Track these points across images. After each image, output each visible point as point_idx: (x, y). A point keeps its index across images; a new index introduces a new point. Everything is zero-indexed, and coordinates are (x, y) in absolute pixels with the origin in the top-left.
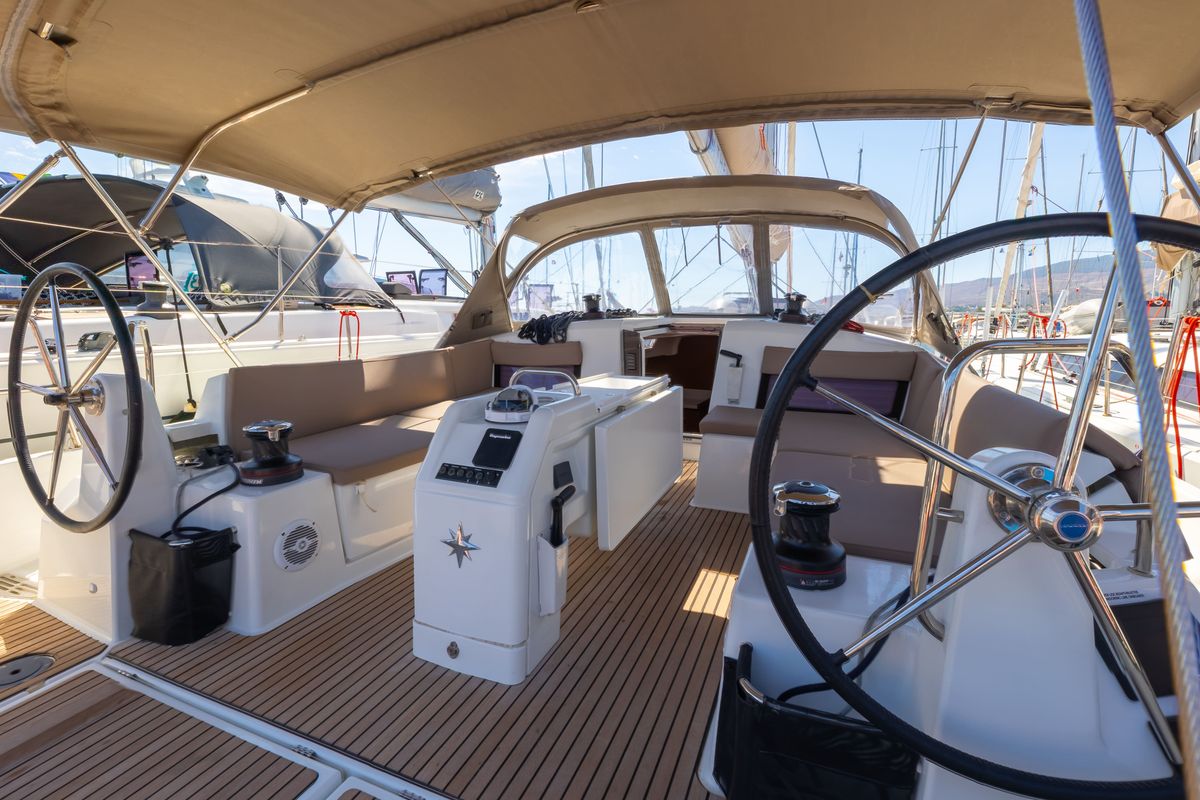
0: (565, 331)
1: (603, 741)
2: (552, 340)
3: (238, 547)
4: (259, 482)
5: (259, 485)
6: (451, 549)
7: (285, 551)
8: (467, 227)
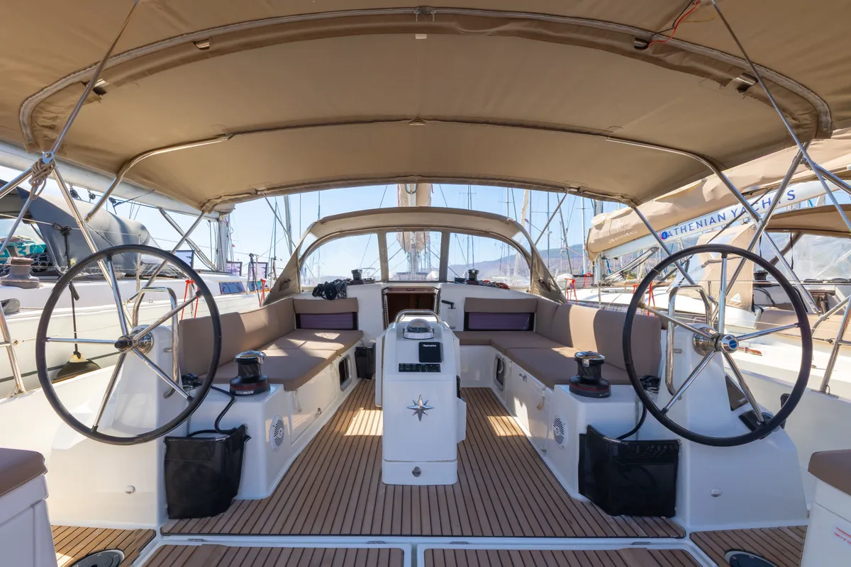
0: (345, 292)
1: (520, 495)
2: (337, 298)
3: (248, 437)
4: (252, 392)
5: (251, 395)
6: (414, 411)
7: (275, 438)
8: (209, 221)
